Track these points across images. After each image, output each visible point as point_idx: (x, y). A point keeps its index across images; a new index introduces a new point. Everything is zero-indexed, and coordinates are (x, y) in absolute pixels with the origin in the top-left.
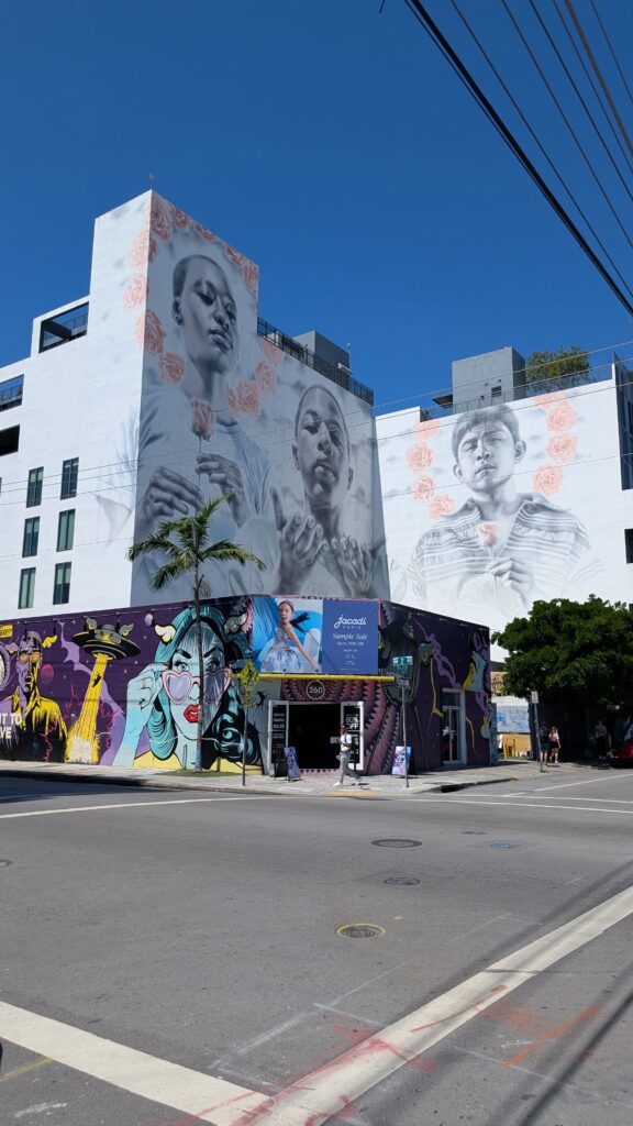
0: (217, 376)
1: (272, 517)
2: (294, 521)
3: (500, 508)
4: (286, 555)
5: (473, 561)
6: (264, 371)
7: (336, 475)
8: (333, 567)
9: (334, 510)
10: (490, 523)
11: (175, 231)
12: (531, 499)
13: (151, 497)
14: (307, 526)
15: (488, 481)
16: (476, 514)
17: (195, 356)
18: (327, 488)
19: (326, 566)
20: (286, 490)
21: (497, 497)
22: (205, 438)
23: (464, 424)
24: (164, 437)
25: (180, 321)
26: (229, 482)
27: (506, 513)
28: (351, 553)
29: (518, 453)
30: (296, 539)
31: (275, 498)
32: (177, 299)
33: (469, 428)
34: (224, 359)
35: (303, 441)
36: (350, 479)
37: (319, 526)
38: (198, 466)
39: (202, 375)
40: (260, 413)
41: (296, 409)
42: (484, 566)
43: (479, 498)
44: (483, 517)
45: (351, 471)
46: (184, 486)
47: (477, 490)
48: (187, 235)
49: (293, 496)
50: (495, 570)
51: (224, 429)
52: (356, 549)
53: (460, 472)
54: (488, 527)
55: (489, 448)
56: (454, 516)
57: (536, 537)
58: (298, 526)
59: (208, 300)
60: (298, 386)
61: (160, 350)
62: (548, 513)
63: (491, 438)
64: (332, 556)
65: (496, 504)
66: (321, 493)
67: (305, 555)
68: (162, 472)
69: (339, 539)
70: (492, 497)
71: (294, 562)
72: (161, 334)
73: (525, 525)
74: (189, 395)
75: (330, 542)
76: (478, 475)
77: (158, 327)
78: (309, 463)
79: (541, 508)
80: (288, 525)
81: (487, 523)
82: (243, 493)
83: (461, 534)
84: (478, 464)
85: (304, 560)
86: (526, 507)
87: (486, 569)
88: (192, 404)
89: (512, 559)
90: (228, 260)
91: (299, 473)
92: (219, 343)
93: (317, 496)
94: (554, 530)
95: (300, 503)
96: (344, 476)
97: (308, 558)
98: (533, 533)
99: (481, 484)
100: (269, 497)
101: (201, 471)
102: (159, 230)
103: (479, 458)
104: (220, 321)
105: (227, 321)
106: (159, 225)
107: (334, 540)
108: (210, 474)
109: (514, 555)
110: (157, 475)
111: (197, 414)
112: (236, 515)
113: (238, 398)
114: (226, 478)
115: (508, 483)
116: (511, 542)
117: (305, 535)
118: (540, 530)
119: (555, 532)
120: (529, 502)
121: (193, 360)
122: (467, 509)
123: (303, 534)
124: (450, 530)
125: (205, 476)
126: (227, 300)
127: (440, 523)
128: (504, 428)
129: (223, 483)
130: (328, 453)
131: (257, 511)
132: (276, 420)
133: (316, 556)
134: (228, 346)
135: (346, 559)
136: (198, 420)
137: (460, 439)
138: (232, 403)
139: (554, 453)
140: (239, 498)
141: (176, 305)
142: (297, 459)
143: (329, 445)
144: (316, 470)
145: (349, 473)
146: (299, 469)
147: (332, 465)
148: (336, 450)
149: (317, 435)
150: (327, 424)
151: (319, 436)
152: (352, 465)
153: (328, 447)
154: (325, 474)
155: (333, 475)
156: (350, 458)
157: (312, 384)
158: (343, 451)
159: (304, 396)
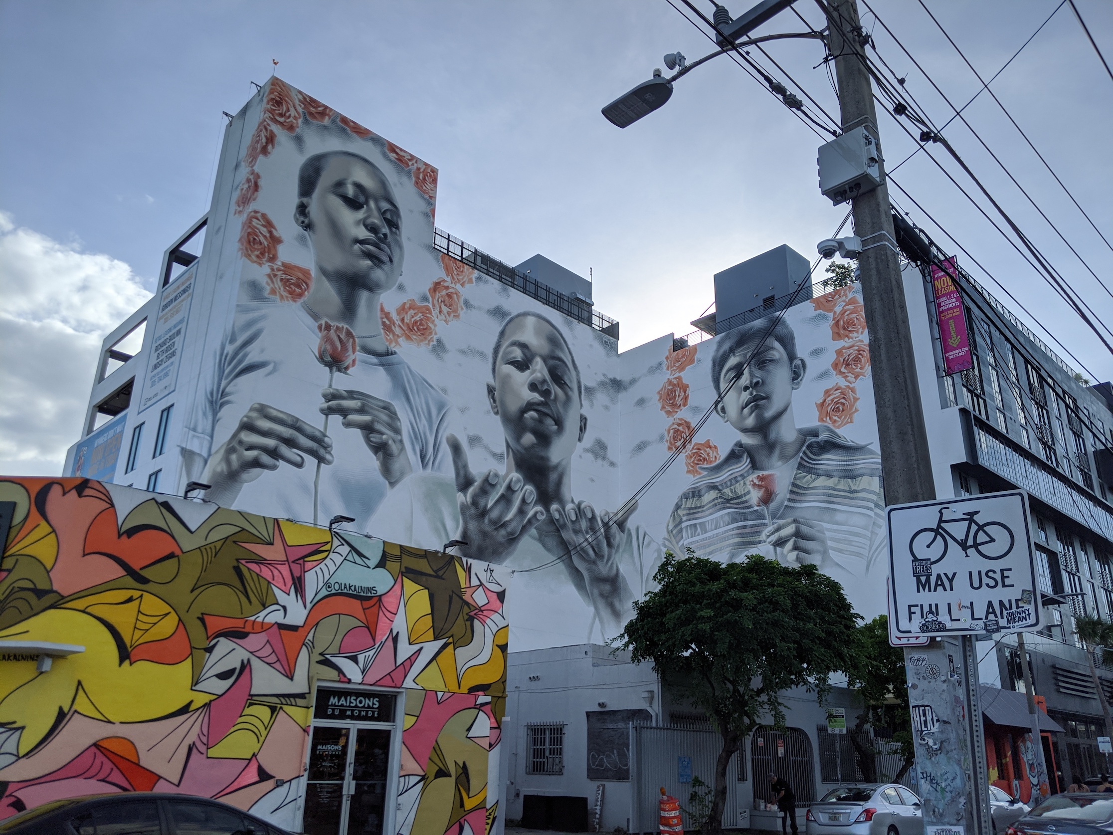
0: (364, 295)
1: (448, 472)
2: (486, 480)
3: (777, 452)
4: (473, 526)
5: (745, 527)
6: (444, 292)
7: (559, 422)
8: (551, 542)
9: (556, 467)
10: (765, 473)
11: (306, 122)
12: (816, 435)
13: (241, 442)
14: (509, 488)
15: (759, 417)
16: (744, 464)
17: (330, 267)
18: (544, 439)
19: (541, 540)
20: (474, 440)
21: (772, 436)
22: (339, 370)
23: (726, 346)
24: (269, 368)
25: (308, 227)
26: (378, 426)
27: (784, 458)
28: (584, 524)
29: (796, 376)
30: (489, 505)
31: (456, 449)
32: (305, 200)
33: (732, 351)
34: (378, 274)
35: (506, 381)
36: (583, 429)
37: (529, 488)
38: (326, 405)
39: (340, 292)
40: (435, 343)
41: (495, 339)
42: (758, 533)
43: (748, 440)
44: (755, 466)
45: (583, 420)
46: (300, 430)
47: (745, 430)
48: (325, 128)
49: (486, 448)
50: (774, 538)
51: (374, 360)
52: (593, 519)
53: (723, 409)
54: (761, 479)
55: (758, 373)
56: (718, 468)
57: (825, 487)
58: (493, 486)
59: (354, 204)
60: (498, 312)
61: (273, 259)
62: (840, 452)
63: (761, 361)
64: (552, 528)
65: (770, 446)
66: (533, 446)
67: (504, 525)
68: (263, 411)
69: (562, 504)
70: (765, 436)
71: (485, 534)
72: (276, 241)
73: (810, 471)
74: (315, 316)
75: (548, 510)
76: (746, 411)
77: (270, 232)
78: (513, 407)
79: (831, 445)
80: (476, 484)
81: (761, 473)
82: (401, 441)
83: (727, 491)
84: (746, 396)
85: (503, 532)
86: (809, 447)
87: (763, 536)
88: (320, 327)
89: (795, 521)
90: (391, 161)
91: (498, 417)
92: (369, 255)
93: (528, 449)
94: (850, 475)
95: (499, 457)
96: (571, 424)
97: (509, 529)
98: (821, 481)
99: (750, 421)
100: (446, 450)
101: (328, 412)
102: (282, 120)
103: (746, 388)
104: (373, 229)
105: (385, 230)
106: (281, 115)
107: (554, 507)
108: (345, 416)
109: (798, 514)
110: (254, 414)
111: (327, 339)
112: (386, 470)
113: (398, 322)
114: (372, 422)
115: (785, 417)
116: (794, 497)
117: (506, 499)
118: (830, 476)
119: (853, 477)
120: (814, 439)
121: (324, 272)
122: (733, 456)
123: (503, 496)
124: (713, 487)
125: (336, 420)
126: (385, 206)
127: (702, 479)
128: (777, 345)
129: (368, 429)
130: (546, 393)
131: (424, 465)
132: (463, 352)
133: (524, 529)
134: (385, 258)
135: (576, 532)
136: (329, 347)
137: (721, 367)
138: (388, 328)
139: (843, 370)
140: (394, 448)
141: (302, 209)
142: (494, 401)
143: (548, 385)
144: (525, 415)
145: (581, 421)
146: (497, 413)
147: (551, 410)
148: (559, 391)
149: (528, 372)
150: (545, 360)
151: (532, 373)
152: (585, 411)
153: (546, 387)
154: (540, 421)
155: (553, 423)
156: (583, 402)
157: (521, 311)
158: (570, 393)
159: (507, 324)
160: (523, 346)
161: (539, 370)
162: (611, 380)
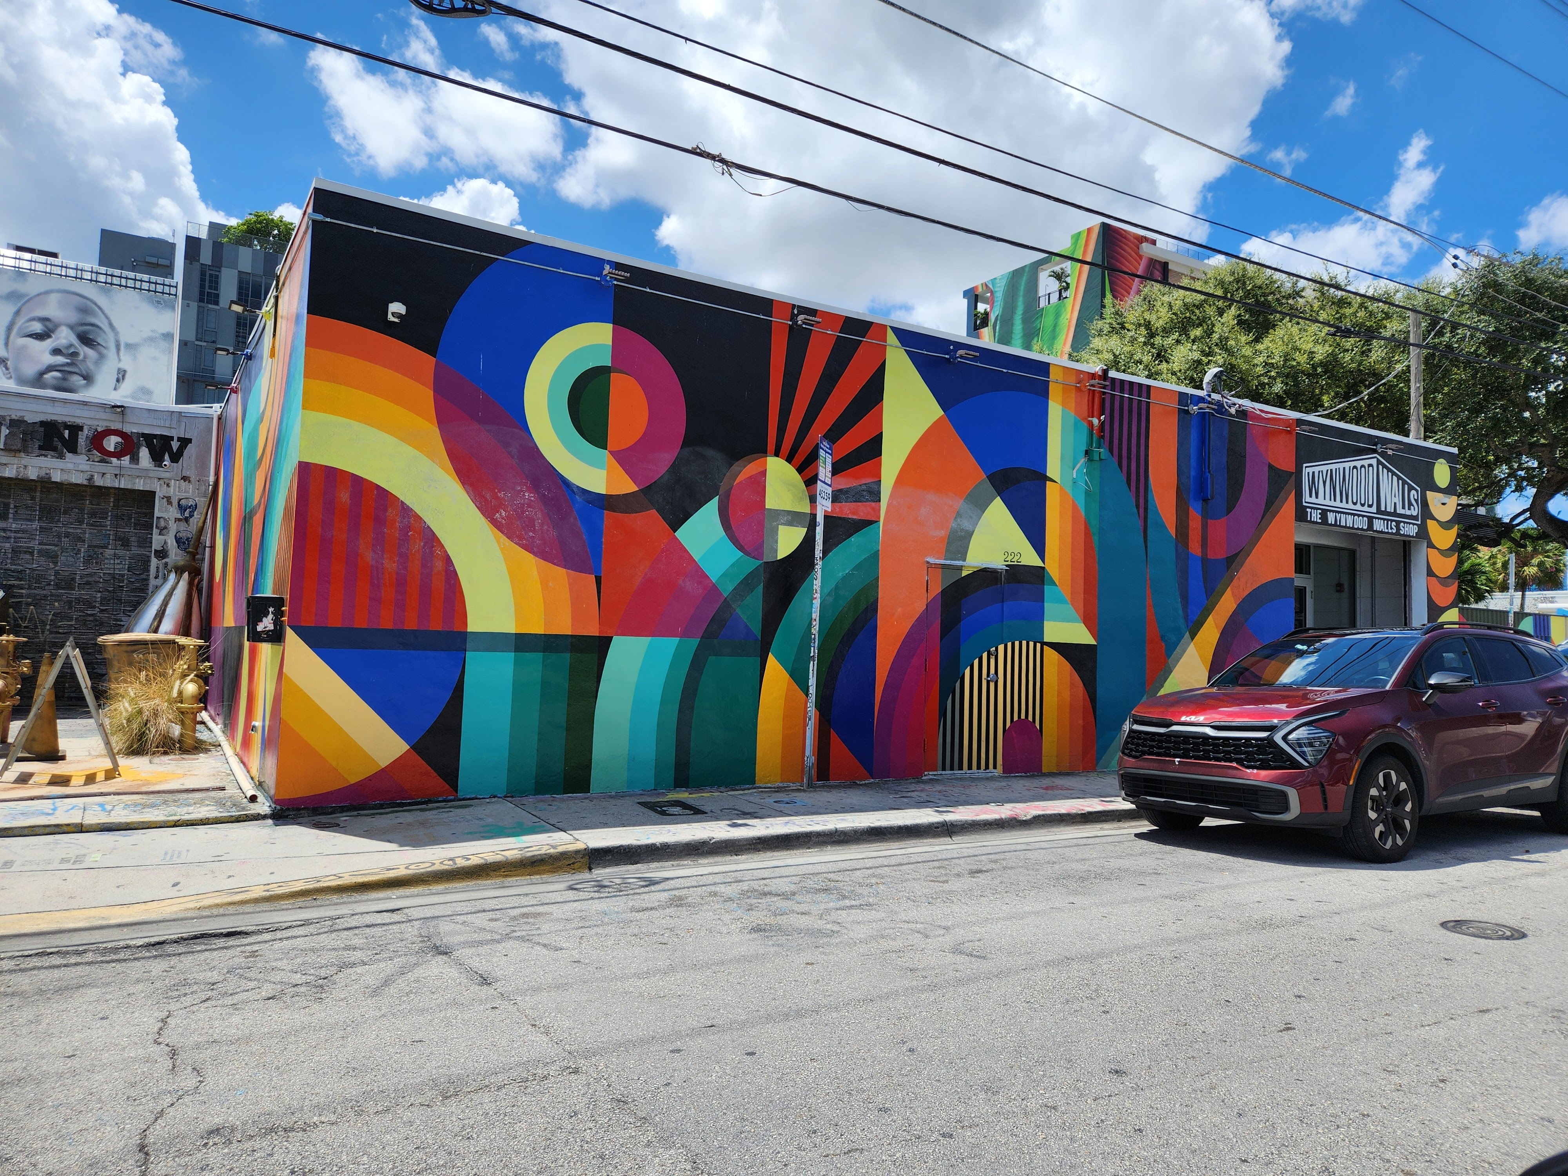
35: (21, 351)
36: (120, 380)
41: (8, 319)
45: (121, 371)
78: (32, 370)
96: (105, 377)
130: (72, 356)
142: (7, 369)
143: (76, 347)
144: (45, 376)
145: (118, 373)
146: (11, 377)
147: (79, 369)
148: (90, 352)
149: (49, 341)
150: (71, 327)
151: (53, 342)
152: (122, 365)
153: (72, 350)
154: (64, 379)
155: (81, 378)
156: (122, 358)
157: (42, 290)
158: (105, 351)
159: (24, 304)
160: (44, 320)
161: (64, 337)
162: (163, 334)
